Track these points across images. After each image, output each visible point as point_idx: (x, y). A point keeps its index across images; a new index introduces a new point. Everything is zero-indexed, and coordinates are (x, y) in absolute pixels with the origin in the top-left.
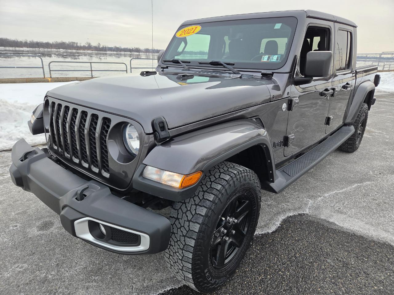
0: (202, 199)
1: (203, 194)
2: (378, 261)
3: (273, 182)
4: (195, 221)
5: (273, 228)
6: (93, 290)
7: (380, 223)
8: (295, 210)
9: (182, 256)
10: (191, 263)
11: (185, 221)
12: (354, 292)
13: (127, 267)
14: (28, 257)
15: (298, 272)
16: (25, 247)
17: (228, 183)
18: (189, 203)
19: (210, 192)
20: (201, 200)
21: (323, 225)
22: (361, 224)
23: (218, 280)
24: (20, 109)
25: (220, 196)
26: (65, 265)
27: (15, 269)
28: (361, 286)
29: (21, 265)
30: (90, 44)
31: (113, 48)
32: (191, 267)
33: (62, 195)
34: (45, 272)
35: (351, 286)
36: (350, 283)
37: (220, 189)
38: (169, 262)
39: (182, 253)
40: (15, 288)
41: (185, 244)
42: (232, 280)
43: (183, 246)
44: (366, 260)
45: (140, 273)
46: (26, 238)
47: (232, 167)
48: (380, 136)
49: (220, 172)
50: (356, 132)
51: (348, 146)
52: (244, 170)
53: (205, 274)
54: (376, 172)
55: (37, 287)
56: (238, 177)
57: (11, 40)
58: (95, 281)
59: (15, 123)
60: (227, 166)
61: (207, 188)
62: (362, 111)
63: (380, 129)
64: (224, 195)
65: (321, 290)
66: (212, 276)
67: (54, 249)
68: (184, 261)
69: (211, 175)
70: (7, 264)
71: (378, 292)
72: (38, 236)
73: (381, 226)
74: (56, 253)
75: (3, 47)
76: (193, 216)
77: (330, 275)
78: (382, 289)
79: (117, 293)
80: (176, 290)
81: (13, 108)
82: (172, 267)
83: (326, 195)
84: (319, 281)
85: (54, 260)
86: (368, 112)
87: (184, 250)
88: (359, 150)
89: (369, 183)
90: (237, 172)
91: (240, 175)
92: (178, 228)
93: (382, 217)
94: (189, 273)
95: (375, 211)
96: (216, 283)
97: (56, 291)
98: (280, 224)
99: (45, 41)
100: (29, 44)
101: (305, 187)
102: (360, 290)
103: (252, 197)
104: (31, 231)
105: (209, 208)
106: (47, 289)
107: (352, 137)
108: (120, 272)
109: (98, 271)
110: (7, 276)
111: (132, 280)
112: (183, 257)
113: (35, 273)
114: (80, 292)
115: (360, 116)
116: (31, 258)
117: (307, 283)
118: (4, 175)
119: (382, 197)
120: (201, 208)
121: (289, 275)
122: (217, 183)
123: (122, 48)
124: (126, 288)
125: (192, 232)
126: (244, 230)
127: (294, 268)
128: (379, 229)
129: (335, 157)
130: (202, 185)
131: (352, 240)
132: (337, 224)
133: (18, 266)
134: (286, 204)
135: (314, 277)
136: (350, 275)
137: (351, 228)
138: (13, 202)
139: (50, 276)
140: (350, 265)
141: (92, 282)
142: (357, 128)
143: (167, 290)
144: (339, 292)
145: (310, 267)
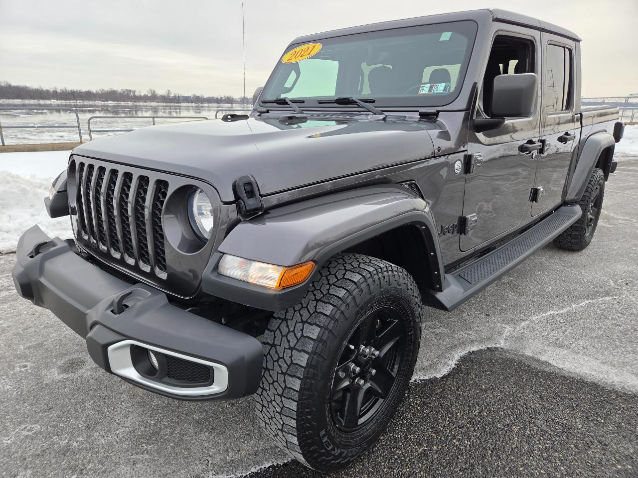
0: (313, 313)
1: (315, 305)
2: (623, 424)
3: (440, 290)
4: (300, 348)
5: (444, 371)
6: (144, 466)
7: (627, 362)
8: (481, 341)
9: (281, 407)
10: (295, 417)
11: (285, 348)
12: (581, 473)
13: (200, 431)
14: (41, 414)
15: (485, 441)
16: (38, 399)
17: (358, 287)
18: (292, 320)
19: (326, 301)
20: (311, 315)
21: (529, 366)
22: (595, 364)
23: (346, 451)
24: (39, 188)
25: (343, 308)
26: (100, 427)
27: (19, 433)
28: (594, 464)
29: (30, 426)
30: (154, 92)
31: (190, 97)
32: (295, 426)
33: (90, 307)
34: (68, 438)
35: (577, 463)
36: (575, 459)
37: (344, 296)
38: (263, 419)
39: (282, 401)
40: (18, 462)
41: (286, 387)
42: (373, 452)
43: (282, 390)
44: (603, 421)
45: (220, 439)
46: (40, 385)
47: (366, 262)
48: (627, 225)
49: (345, 269)
50: (584, 215)
51: (572, 241)
52: (386, 267)
53: (321, 439)
54: (620, 281)
55: (54, 461)
56: (376, 277)
57: (32, 89)
58: (147, 452)
59: (32, 210)
60: (358, 261)
61: (322, 295)
62: (594, 181)
63: (626, 214)
64: (351, 306)
65: (524, 470)
66: (334, 443)
67: (83, 401)
68: (285, 416)
69: (330, 274)
70: (9, 424)
71: (623, 473)
72: (59, 381)
73: (628, 367)
74: (86, 408)
75: (21, 100)
76: (298, 340)
77: (540, 446)
78: (630, 469)
79: (182, 471)
80: (279, 468)
81: (28, 186)
82: (267, 426)
83: (535, 318)
84: (521, 455)
85: (83, 419)
86: (604, 183)
87: (284, 397)
88: (590, 247)
89: (608, 298)
90: (374, 269)
91: (380, 275)
92: (274, 361)
93: (630, 353)
94: (293, 435)
95: (618, 344)
96: (344, 455)
97: (83, 468)
98: (456, 365)
99: (84, 89)
100: (60, 93)
101: (499, 306)
102: (591, 471)
103: (404, 313)
104: (48, 374)
105: (324, 328)
106: (69, 465)
107: (578, 225)
108: (188, 439)
109: (153, 436)
110: (7, 443)
111: (208, 450)
112: (282, 409)
113: (52, 438)
114: (123, 469)
115: (590, 189)
116: (46, 416)
117: (500, 458)
118: (10, 290)
119: (631, 321)
120: (311, 327)
121: (470, 446)
122: (339, 287)
123: (205, 97)
124: (198, 464)
125: (297, 366)
126: (392, 370)
127: (478, 434)
128: (625, 371)
129: (549, 258)
130: (315, 290)
131: (578, 390)
132: (554, 364)
133: (25, 428)
134: (465, 333)
135: (512, 448)
136: (575, 445)
137: (577, 371)
138: (23, 330)
139: (75, 444)
140: (574, 430)
141: (143, 454)
142: (586, 209)
143: (265, 468)
144: (556, 473)
145: (506, 432)
